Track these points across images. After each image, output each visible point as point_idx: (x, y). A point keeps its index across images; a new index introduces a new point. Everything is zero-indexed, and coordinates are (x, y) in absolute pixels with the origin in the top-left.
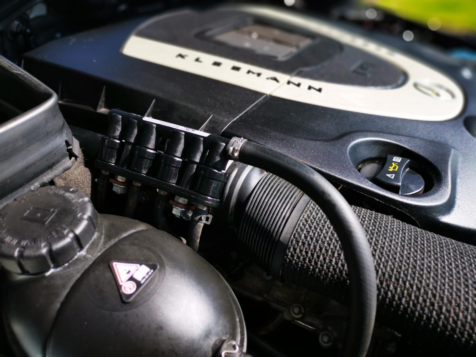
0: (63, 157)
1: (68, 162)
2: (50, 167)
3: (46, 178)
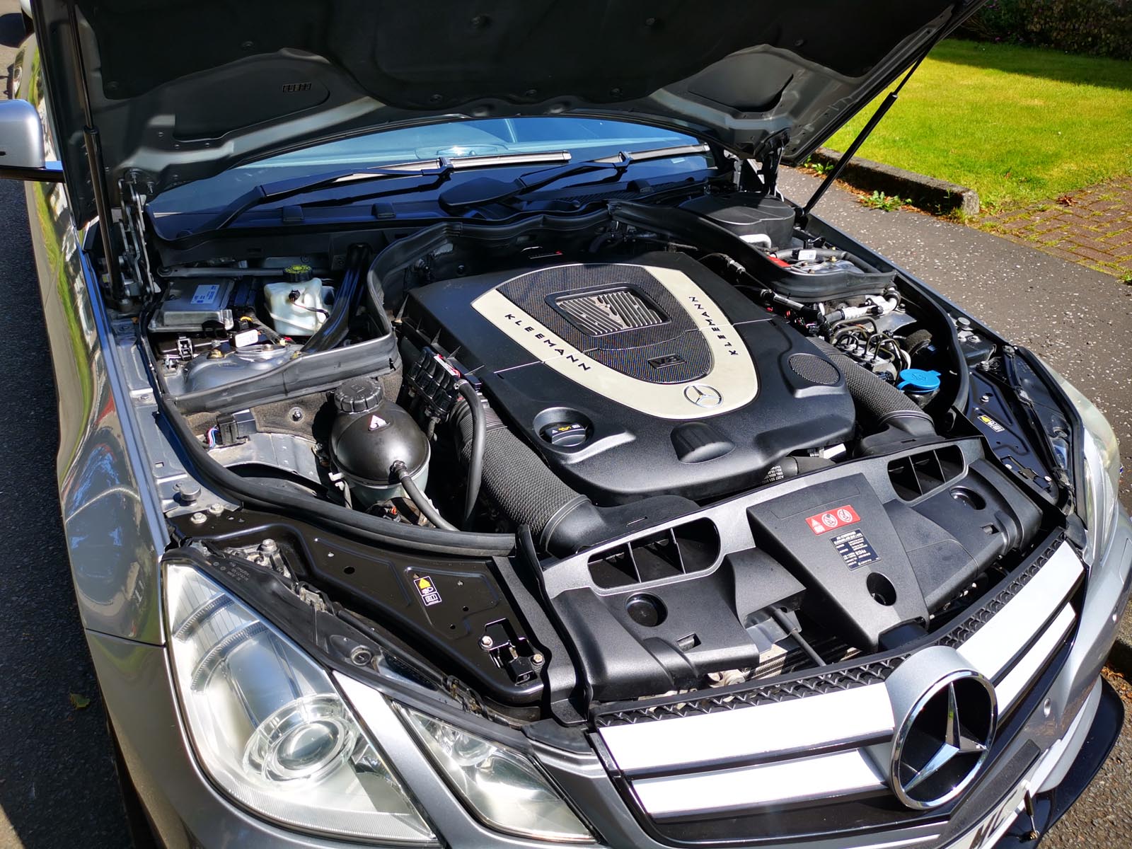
0: (387, 366)
1: (388, 370)
2: (377, 370)
3: (374, 375)
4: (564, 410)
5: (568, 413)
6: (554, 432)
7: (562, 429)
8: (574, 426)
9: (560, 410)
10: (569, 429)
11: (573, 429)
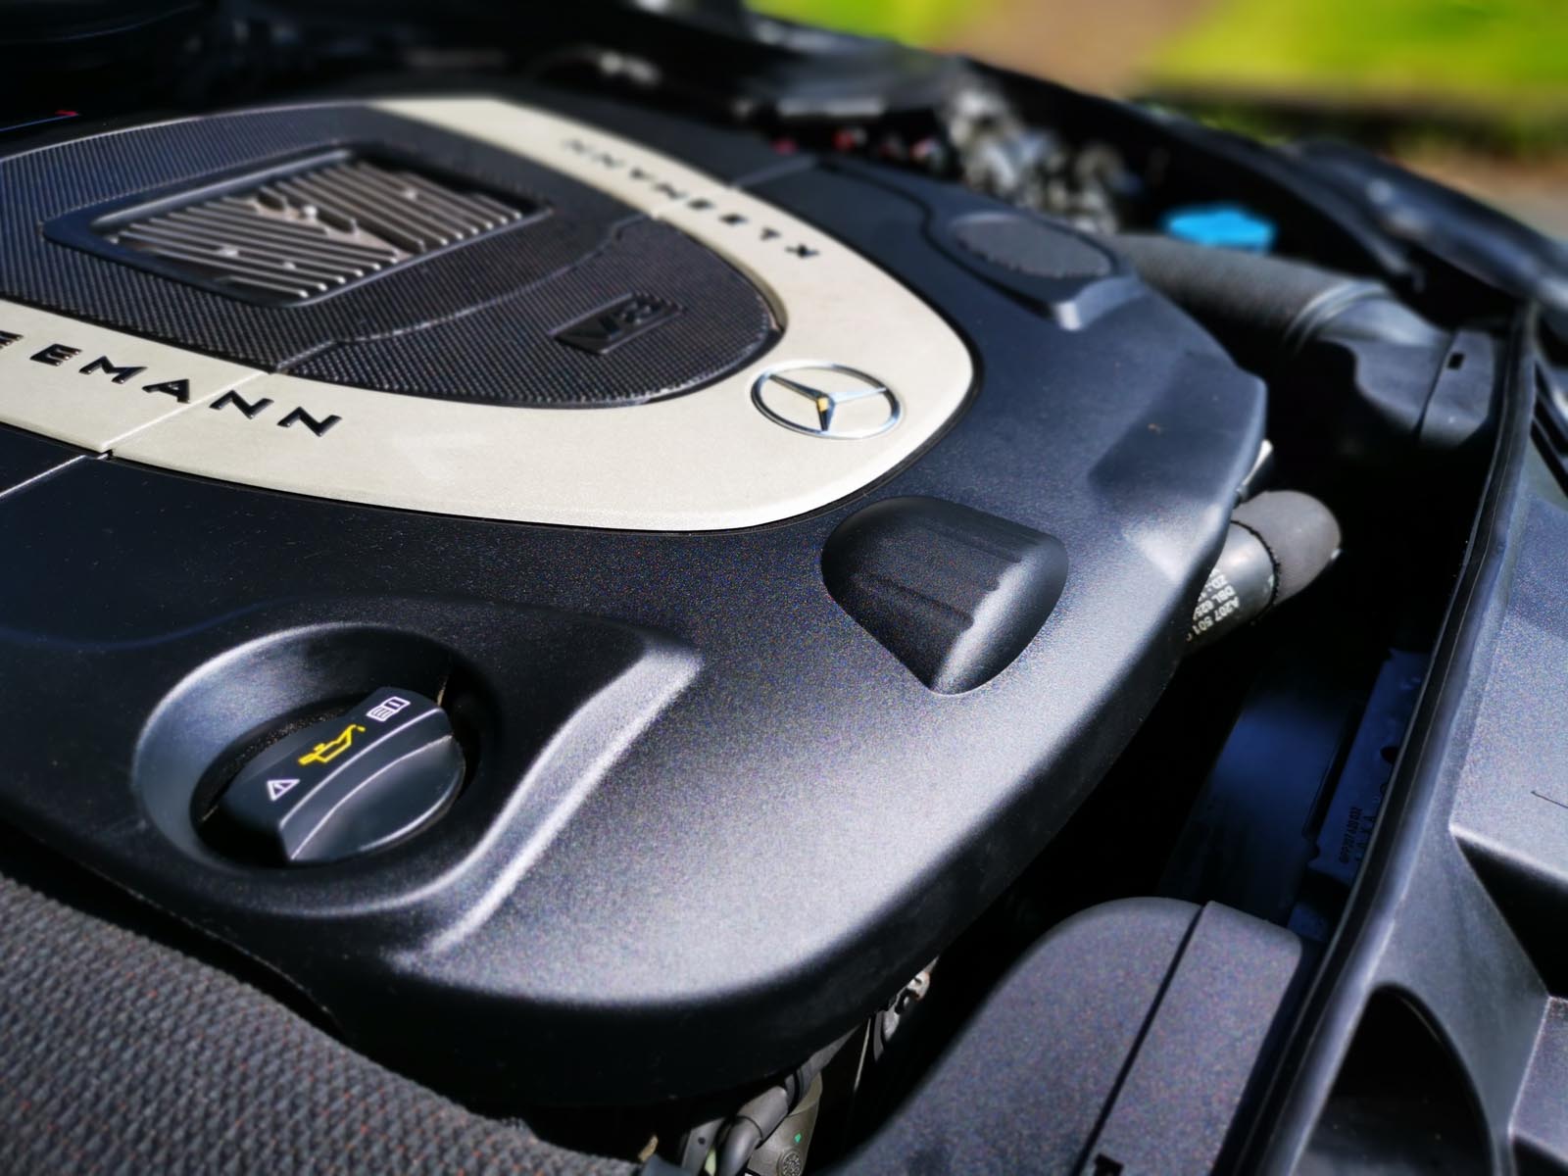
4: (287, 646)
5: (315, 651)
6: (276, 788)
7: (318, 754)
8: (380, 713)
9: (268, 655)
10: (359, 741)
11: (377, 729)
